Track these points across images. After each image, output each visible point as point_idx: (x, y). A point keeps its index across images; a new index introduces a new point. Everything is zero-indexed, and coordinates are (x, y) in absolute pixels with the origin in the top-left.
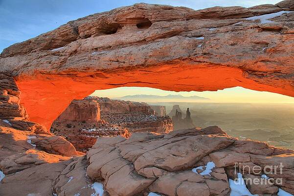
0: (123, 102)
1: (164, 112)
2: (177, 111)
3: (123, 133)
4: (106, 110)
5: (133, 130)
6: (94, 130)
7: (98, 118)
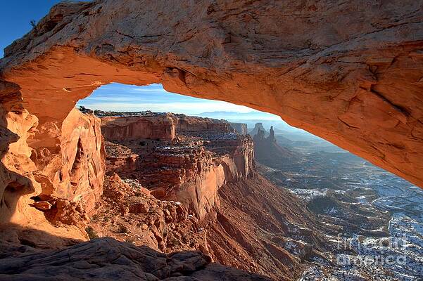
0: (200, 119)
2: (259, 130)
3: (199, 152)
6: (169, 148)
7: (173, 136)
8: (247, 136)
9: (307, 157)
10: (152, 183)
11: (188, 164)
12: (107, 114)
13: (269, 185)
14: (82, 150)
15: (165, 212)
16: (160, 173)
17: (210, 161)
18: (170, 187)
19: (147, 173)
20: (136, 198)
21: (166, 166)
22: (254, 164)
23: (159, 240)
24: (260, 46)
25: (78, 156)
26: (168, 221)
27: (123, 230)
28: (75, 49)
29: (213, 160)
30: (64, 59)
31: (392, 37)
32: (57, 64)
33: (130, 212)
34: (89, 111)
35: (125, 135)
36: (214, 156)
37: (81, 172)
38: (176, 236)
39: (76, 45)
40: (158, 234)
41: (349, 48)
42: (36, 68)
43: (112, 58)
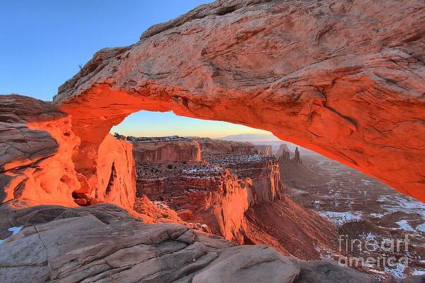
0: (225, 142)
1: (270, 153)
2: (284, 151)
3: (225, 174)
4: (208, 150)
5: (236, 171)
6: (195, 171)
7: (199, 159)
8: (273, 158)
9: (336, 178)
10: (179, 205)
11: (213, 186)
12: (138, 139)
13: (297, 207)
14: (115, 173)
16: (187, 195)
17: (236, 183)
18: (196, 209)
19: (174, 195)
21: (192, 188)
22: (280, 186)
24: (239, 77)
25: (112, 179)
28: (110, 84)
29: (239, 182)
30: (102, 93)
31: (327, 66)
32: (96, 98)
34: (123, 138)
35: (154, 159)
36: (239, 178)
37: (114, 194)
39: (111, 82)
41: (299, 75)
42: (81, 101)
43: (135, 91)
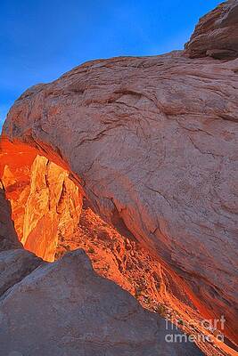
15: (125, 241)
20: (103, 228)
23: (119, 262)
25: (62, 194)
26: (128, 248)
27: (92, 251)
33: (98, 238)
37: (65, 205)
38: (134, 261)
40: (119, 258)
